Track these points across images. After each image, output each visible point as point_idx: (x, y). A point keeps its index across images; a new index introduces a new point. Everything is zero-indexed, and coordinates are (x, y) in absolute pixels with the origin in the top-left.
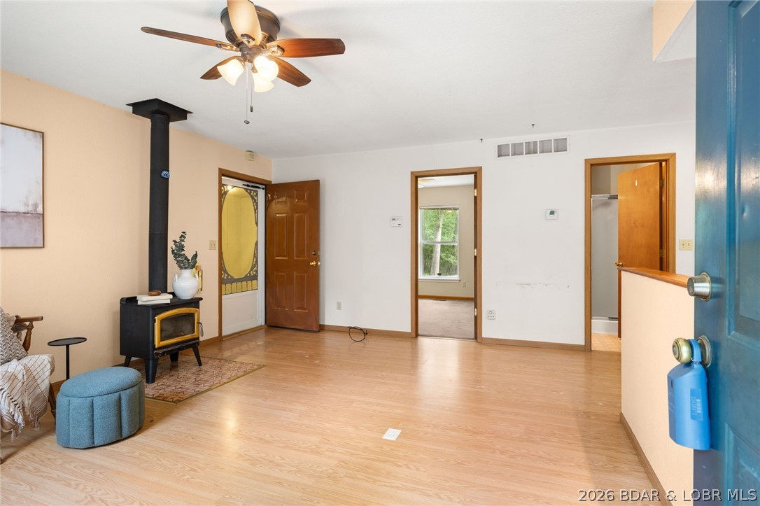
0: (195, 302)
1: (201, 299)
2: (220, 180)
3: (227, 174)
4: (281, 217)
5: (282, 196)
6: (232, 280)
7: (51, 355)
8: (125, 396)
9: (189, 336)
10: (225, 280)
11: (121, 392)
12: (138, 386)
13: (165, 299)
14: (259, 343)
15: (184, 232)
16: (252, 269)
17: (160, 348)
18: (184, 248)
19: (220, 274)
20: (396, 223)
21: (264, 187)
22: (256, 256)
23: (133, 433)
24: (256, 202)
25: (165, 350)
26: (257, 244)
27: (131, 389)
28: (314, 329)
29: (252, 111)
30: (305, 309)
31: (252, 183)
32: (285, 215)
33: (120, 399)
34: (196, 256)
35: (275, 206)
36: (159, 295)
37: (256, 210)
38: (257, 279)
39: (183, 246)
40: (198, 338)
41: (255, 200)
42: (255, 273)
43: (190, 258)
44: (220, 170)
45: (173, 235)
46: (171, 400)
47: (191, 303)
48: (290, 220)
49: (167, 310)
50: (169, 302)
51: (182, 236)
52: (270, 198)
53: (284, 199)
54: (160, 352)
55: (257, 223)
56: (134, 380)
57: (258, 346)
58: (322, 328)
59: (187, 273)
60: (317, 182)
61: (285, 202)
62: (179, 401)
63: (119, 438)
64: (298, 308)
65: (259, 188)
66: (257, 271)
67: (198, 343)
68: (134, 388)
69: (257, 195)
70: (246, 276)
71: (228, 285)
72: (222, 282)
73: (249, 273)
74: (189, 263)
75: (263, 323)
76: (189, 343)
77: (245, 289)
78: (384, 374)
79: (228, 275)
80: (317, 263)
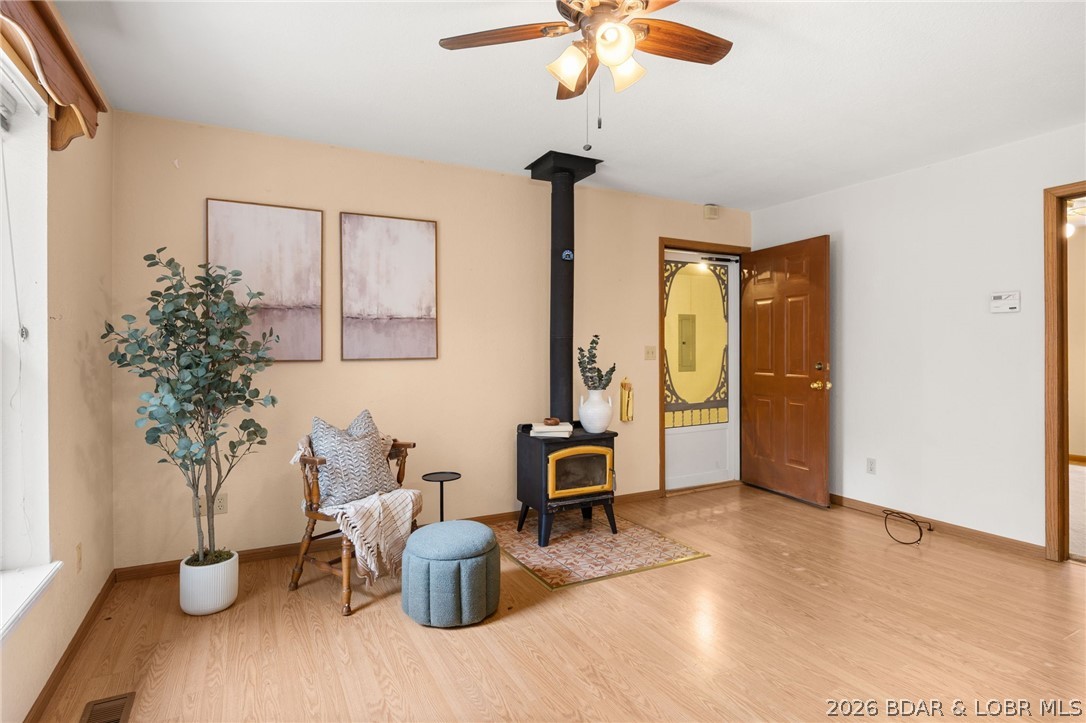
0: (607, 439)
1: (616, 434)
2: (662, 255)
3: (672, 244)
4: (764, 305)
5: (765, 271)
6: (684, 406)
7: (417, 492)
8: (466, 567)
9: (597, 488)
10: (670, 403)
11: (462, 562)
12: (485, 557)
13: (564, 430)
14: (716, 512)
15: (596, 336)
16: (718, 390)
17: (555, 500)
18: (596, 359)
19: (663, 398)
20: (1004, 305)
21: (738, 258)
22: (725, 369)
23: (476, 621)
24: (724, 284)
25: (561, 503)
26: (726, 350)
27: (474, 560)
28: (820, 503)
29: (600, 127)
30: (803, 464)
31: (719, 254)
32: (769, 302)
33: (458, 570)
34: (613, 370)
35: (754, 289)
36: (557, 424)
37: (725, 297)
38: (727, 407)
39: (594, 356)
40: (612, 493)
41: (723, 281)
42: (723, 396)
43: (604, 373)
44: (662, 240)
45: (581, 340)
46: (549, 581)
47: (602, 439)
48: (776, 310)
49: (566, 448)
50: (567, 435)
51: (593, 342)
52: (747, 275)
53: (767, 275)
54: (554, 505)
55: (726, 317)
56: (480, 548)
57: (713, 516)
58: (835, 501)
59: (596, 395)
60: (825, 239)
61: (770, 279)
62: (558, 585)
63: (457, 625)
64: (791, 461)
65: (729, 260)
66: (727, 394)
67: (612, 499)
68: (479, 559)
69: (726, 272)
70: (708, 400)
71: (678, 414)
72: (665, 407)
73: (714, 395)
74: (600, 380)
75: (738, 478)
76: (597, 498)
77: (705, 420)
78: (939, 635)
79: (678, 398)
80: (824, 386)
